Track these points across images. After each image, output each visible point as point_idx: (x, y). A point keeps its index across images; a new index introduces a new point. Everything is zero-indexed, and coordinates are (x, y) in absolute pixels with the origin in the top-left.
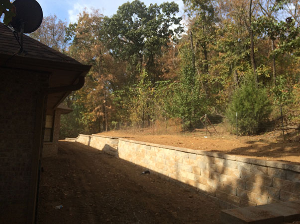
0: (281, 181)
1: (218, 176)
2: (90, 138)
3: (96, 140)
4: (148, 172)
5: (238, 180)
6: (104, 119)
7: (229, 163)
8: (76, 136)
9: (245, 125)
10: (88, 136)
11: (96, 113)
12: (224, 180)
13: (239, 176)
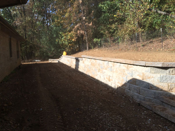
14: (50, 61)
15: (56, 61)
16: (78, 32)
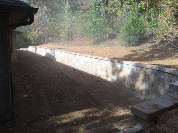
0: (154, 76)
1: (117, 73)
2: (36, 48)
3: (40, 50)
4: (75, 70)
5: (129, 75)
6: (43, 36)
7: (124, 66)
8: (26, 47)
9: (130, 40)
10: (35, 47)
11: (38, 32)
12: (120, 75)
13: (130, 73)
14: (21, 49)
15: (25, 50)
16: (39, 32)
